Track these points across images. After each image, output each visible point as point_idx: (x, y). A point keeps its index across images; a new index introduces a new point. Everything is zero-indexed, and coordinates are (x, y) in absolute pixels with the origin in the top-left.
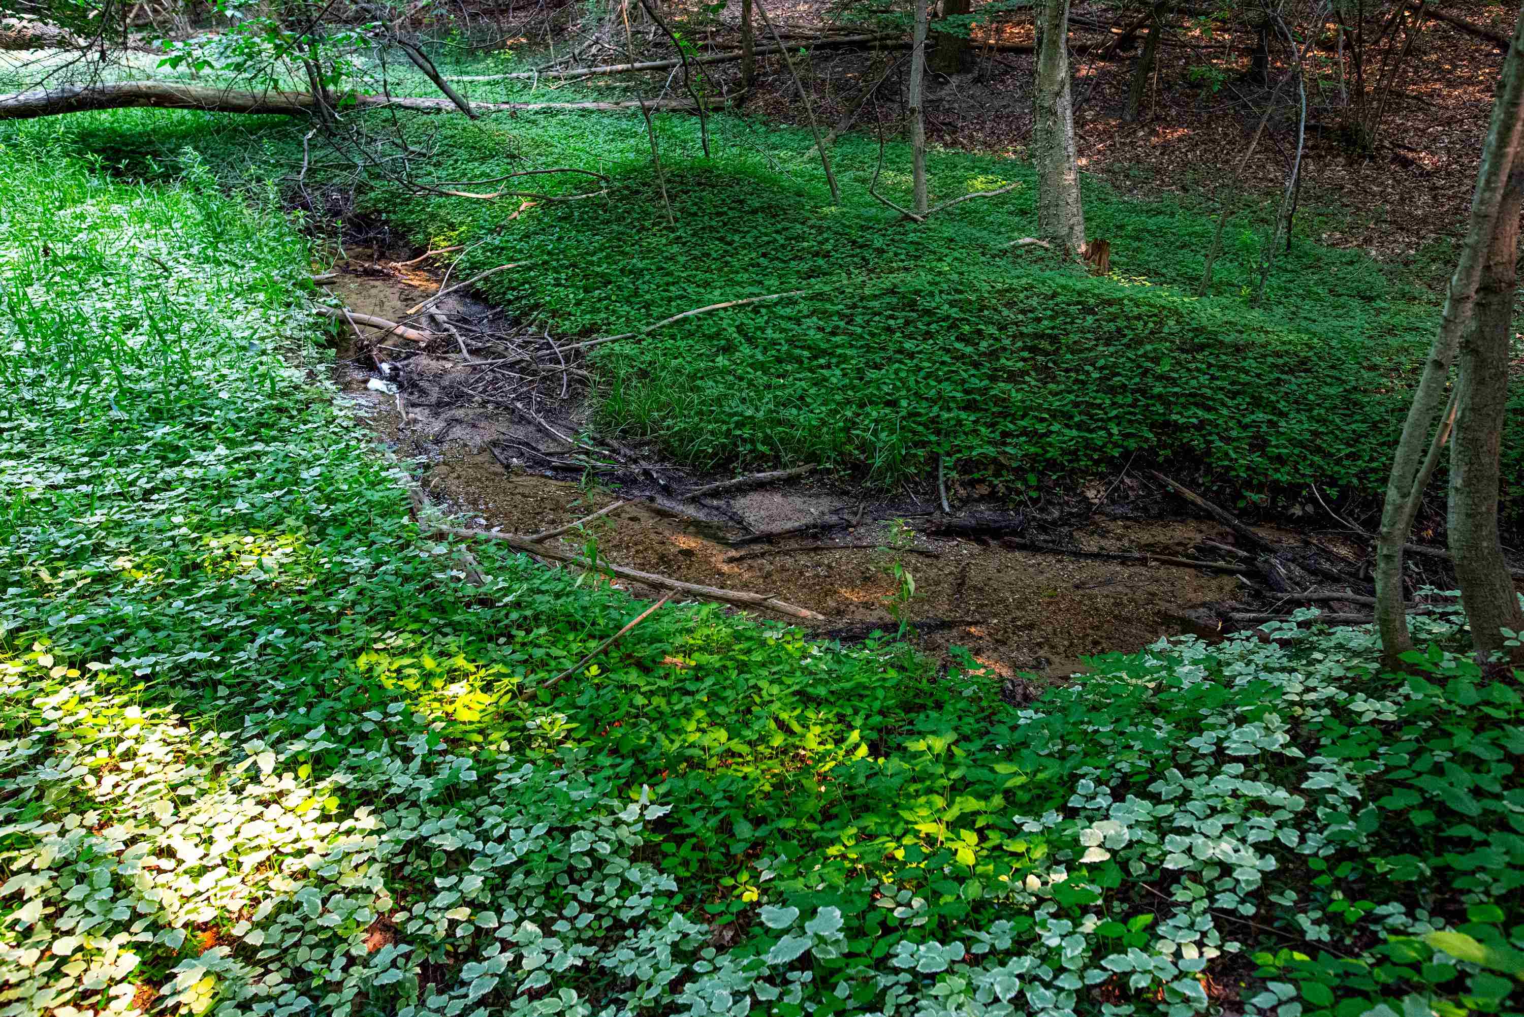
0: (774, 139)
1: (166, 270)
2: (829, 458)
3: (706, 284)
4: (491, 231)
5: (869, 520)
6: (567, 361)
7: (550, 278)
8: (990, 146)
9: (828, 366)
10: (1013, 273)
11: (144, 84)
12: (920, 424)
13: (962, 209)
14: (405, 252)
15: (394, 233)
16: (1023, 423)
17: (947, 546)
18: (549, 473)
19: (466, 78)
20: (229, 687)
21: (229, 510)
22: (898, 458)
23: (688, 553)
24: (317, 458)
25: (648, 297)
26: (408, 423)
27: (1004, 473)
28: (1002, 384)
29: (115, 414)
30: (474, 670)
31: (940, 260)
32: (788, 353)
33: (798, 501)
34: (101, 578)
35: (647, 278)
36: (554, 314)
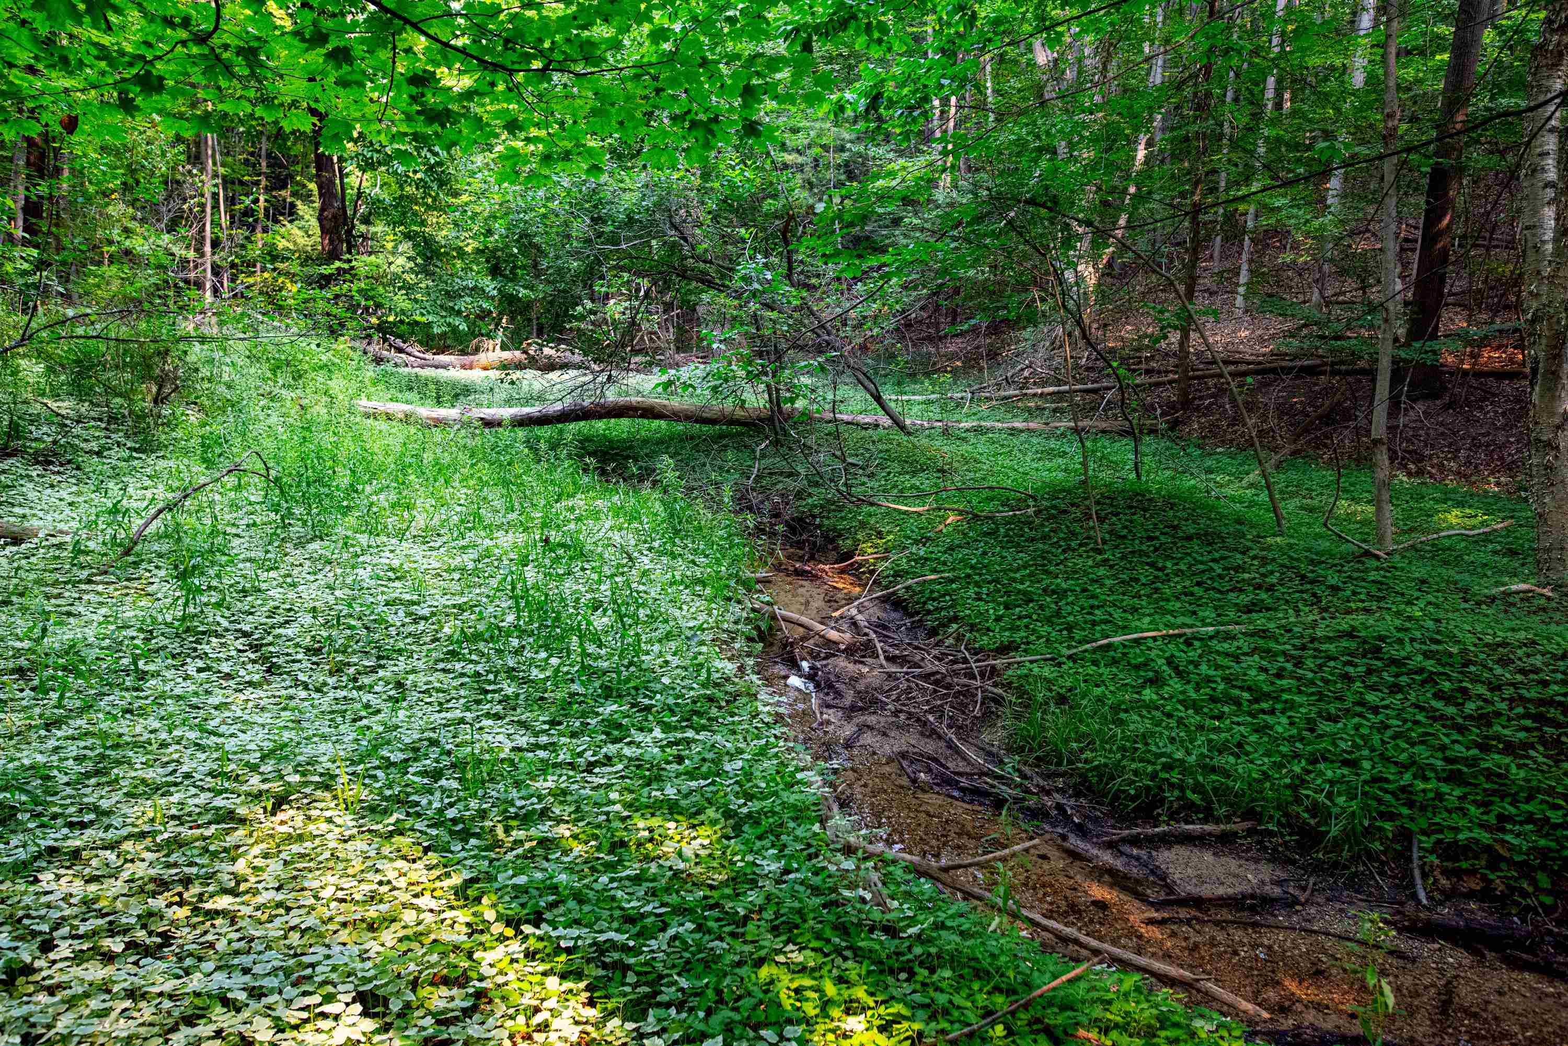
0: (1209, 463)
1: (630, 559)
2: (1271, 817)
3: (1135, 610)
4: (916, 542)
5: (1321, 900)
6: (982, 675)
7: (972, 591)
8: (1465, 476)
9: (1272, 712)
10: (1507, 624)
11: (634, 399)
12: (1386, 791)
13: (1433, 545)
14: (833, 555)
15: (825, 536)
16: (1529, 807)
17: (1426, 949)
18: (956, 794)
19: (905, 398)
20: (638, 974)
21: (658, 793)
22: (1359, 829)
23: (1101, 905)
24: (740, 752)
25: (1071, 618)
26: (821, 724)
27: (1503, 866)
28: (1496, 756)
29: (576, 687)
30: (872, 1004)
31: (1409, 603)
32: (1225, 693)
33: (1233, 864)
34: (544, 842)
35: (1070, 599)
36: (972, 628)
